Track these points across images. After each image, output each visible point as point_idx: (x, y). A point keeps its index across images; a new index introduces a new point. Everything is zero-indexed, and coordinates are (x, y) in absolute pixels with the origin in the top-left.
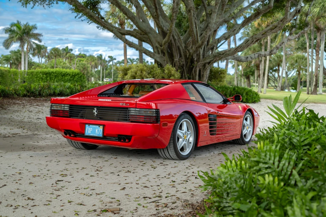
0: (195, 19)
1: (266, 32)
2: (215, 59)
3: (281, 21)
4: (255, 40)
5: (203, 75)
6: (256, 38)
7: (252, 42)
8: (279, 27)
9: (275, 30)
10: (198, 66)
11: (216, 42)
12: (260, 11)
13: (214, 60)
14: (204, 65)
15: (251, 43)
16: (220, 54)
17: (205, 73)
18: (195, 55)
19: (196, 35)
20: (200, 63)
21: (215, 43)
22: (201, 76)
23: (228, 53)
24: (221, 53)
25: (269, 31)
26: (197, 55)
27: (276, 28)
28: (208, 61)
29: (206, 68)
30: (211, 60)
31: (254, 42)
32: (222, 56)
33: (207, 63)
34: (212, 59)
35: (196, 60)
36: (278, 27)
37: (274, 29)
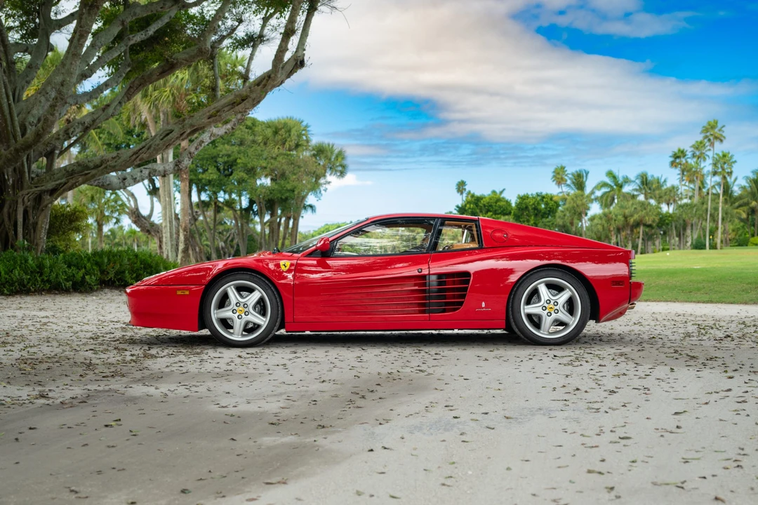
0: (5, 72)
1: (218, 111)
2: (72, 181)
3: (258, 85)
4: (189, 131)
5: (36, 224)
6: (192, 126)
7: (182, 135)
8: (254, 100)
9: (242, 105)
10: (20, 201)
11: (61, 136)
12: (175, 61)
13: (69, 184)
14: (38, 199)
15: (177, 138)
16: (87, 168)
17: (40, 218)
18: (10, 170)
19: (8, 117)
20: (25, 192)
21: (58, 139)
22: (31, 227)
23: (112, 163)
24: (91, 165)
25: (226, 109)
26: (15, 170)
27: (243, 100)
28: (50, 185)
29: (46, 206)
30: (60, 184)
31: (185, 135)
32: (93, 172)
33: (47, 191)
34: (63, 180)
35: (13, 185)
36: (250, 100)
37: (240, 103)
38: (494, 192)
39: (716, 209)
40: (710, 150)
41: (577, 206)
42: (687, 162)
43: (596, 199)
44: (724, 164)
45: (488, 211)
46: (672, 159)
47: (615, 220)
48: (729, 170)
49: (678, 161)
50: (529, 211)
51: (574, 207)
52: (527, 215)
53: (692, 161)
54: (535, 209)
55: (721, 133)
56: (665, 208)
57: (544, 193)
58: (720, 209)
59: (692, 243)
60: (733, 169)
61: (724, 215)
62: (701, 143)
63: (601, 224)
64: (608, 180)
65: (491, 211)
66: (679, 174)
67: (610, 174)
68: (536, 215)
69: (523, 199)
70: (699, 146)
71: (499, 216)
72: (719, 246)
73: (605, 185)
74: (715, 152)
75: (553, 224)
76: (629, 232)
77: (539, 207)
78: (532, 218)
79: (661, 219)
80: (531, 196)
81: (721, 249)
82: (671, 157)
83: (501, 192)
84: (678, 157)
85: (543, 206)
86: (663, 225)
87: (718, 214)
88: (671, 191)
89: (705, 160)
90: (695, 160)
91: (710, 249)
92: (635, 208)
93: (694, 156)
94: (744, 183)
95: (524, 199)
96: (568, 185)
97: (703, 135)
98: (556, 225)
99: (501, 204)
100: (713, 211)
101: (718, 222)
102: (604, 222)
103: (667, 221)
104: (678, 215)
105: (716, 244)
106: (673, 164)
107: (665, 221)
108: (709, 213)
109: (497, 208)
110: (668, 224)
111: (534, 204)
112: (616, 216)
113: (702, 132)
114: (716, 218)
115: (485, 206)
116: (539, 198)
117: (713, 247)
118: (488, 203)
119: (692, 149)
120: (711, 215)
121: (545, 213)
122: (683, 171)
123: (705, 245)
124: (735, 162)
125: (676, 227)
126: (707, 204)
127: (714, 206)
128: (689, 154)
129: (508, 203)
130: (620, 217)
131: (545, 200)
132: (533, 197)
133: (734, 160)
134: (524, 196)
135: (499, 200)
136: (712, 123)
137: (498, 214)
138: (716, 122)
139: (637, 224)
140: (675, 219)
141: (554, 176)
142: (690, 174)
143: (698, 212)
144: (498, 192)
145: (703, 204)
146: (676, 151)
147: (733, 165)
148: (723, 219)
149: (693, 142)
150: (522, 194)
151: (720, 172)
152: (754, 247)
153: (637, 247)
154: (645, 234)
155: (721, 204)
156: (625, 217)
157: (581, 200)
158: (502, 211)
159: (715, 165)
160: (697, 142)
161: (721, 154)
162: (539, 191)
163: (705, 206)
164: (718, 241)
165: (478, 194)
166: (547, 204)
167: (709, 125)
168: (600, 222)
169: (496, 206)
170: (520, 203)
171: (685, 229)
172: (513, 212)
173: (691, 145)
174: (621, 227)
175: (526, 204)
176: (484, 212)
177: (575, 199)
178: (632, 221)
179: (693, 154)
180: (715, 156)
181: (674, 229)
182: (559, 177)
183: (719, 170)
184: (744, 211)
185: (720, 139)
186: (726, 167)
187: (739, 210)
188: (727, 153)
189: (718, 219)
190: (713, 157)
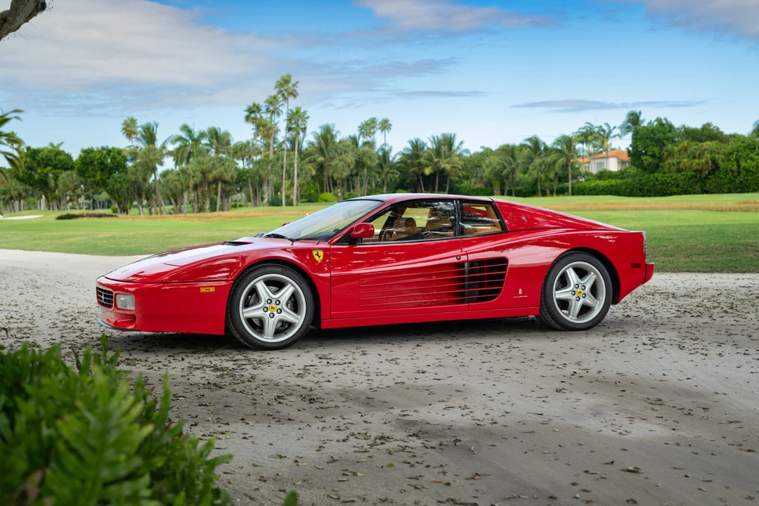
38: (52, 144)
39: (291, 165)
40: (283, 105)
41: (150, 161)
42: (261, 117)
43: (170, 153)
44: (297, 121)
45: (47, 165)
46: (247, 113)
47: (193, 177)
48: (303, 126)
49: (253, 115)
50: (94, 165)
51: (146, 162)
52: (93, 170)
53: (266, 116)
54: (102, 163)
55: (295, 88)
56: (241, 164)
57: (110, 147)
58: (296, 165)
59: (269, 199)
60: (308, 125)
61: (299, 171)
62: (275, 97)
63: (179, 181)
64: (184, 135)
65: (50, 166)
66: (254, 129)
67: (186, 128)
68: (102, 170)
69: (87, 152)
70: (272, 101)
71: (59, 171)
72: (295, 202)
73: (180, 139)
74: (290, 108)
75: (124, 180)
76: (206, 189)
77: (105, 162)
78: (99, 173)
79: (239, 174)
80: (96, 150)
81: (297, 205)
82: (245, 111)
83: (59, 145)
84: (253, 112)
85: (109, 161)
86: (240, 181)
87: (294, 171)
88: (246, 146)
89: (279, 115)
90: (269, 115)
91: (286, 205)
92: (213, 164)
93: (268, 111)
94: (313, 139)
95: (89, 153)
96: (138, 139)
97: (277, 90)
98: (127, 181)
99: (61, 157)
100: (288, 168)
101: (293, 178)
102: (182, 179)
103: (244, 177)
104: (255, 171)
105: (292, 200)
106: (247, 118)
107: (242, 177)
108: (285, 169)
109: (56, 162)
110: (244, 180)
111: (100, 158)
112: (194, 172)
113: (276, 87)
114: (292, 175)
115: (43, 159)
116: (105, 152)
117: (290, 204)
118: (47, 157)
119: (266, 104)
120: (286, 171)
121: (112, 168)
122: (258, 127)
123: (281, 202)
124: (309, 117)
125: (252, 184)
126: (283, 160)
127: (288, 163)
128: (264, 109)
129: (69, 156)
130: (199, 174)
131: (112, 154)
132: (98, 151)
133: (306, 116)
134: (89, 149)
135: (59, 153)
136: (286, 78)
137: (59, 169)
138: (290, 76)
139: (215, 181)
140: (252, 175)
141: (124, 128)
142: (265, 130)
143: (273, 169)
144: (55, 144)
145: (278, 160)
146: (251, 105)
147: (307, 120)
148: (298, 175)
149: (267, 97)
150: (86, 148)
151: (295, 128)
152: (324, 203)
153: (216, 204)
154: (223, 191)
155: (296, 160)
156: (203, 173)
157: (154, 155)
158: (63, 166)
159: (289, 120)
160: (270, 96)
161: (294, 111)
162: (105, 145)
163: (280, 162)
164: (294, 197)
165: (34, 146)
166: (114, 158)
167: (284, 80)
168: (177, 178)
169: (55, 160)
170: (84, 157)
171: (261, 185)
172: (76, 167)
173: (264, 100)
174: (198, 183)
175: (91, 158)
176: (42, 166)
177: (147, 154)
178: (210, 177)
179: (267, 109)
180: (289, 112)
181: (250, 185)
182: (129, 130)
183: (294, 126)
184: (314, 168)
185: (294, 94)
186: (300, 122)
187: (310, 166)
188: (300, 108)
189: (294, 175)
190: (288, 113)
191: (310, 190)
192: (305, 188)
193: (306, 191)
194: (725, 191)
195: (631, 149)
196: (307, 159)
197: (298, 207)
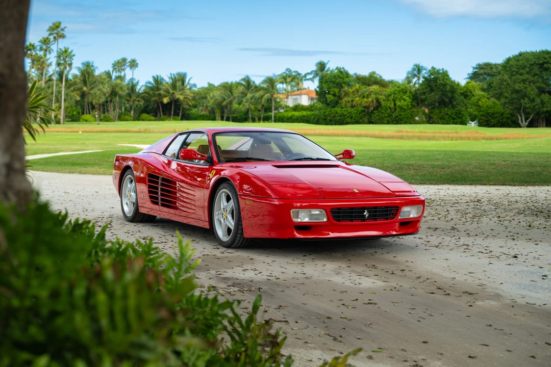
39: (59, 92)
40: (53, 44)
42: (36, 54)
44: (65, 57)
48: (70, 62)
49: (29, 52)
53: (40, 53)
55: (63, 32)
58: (63, 92)
60: (73, 61)
61: (66, 97)
62: (47, 38)
66: (30, 63)
70: (46, 41)
72: (62, 121)
74: (59, 47)
81: (63, 123)
84: (30, 49)
87: (61, 96)
89: (50, 53)
90: (43, 52)
91: (55, 123)
93: (41, 49)
94: (78, 73)
97: (48, 33)
100: (57, 94)
101: (61, 102)
105: (60, 120)
108: (54, 95)
113: (48, 30)
114: (60, 100)
117: (58, 122)
119: (40, 44)
120: (56, 96)
122: (33, 62)
123: (51, 121)
124: (74, 55)
126: (53, 88)
127: (57, 90)
128: (38, 48)
133: (72, 54)
136: (57, 25)
138: (60, 23)
142: (39, 64)
145: (49, 87)
146: (28, 43)
147: (73, 58)
148: (65, 100)
151: (63, 64)
152: (85, 122)
155: (63, 89)
159: (59, 57)
160: (44, 38)
161: (63, 49)
163: (51, 89)
164: (61, 117)
167: (55, 25)
173: (39, 40)
179: (41, 48)
180: (59, 50)
183: (62, 62)
184: (77, 95)
185: (63, 36)
186: (67, 59)
187: (74, 94)
188: (68, 48)
189: (61, 100)
190: (57, 51)
191: (73, 112)
192: (69, 110)
193: (69, 112)
194: (385, 122)
195: (318, 89)
196: (72, 88)
197: (64, 125)
